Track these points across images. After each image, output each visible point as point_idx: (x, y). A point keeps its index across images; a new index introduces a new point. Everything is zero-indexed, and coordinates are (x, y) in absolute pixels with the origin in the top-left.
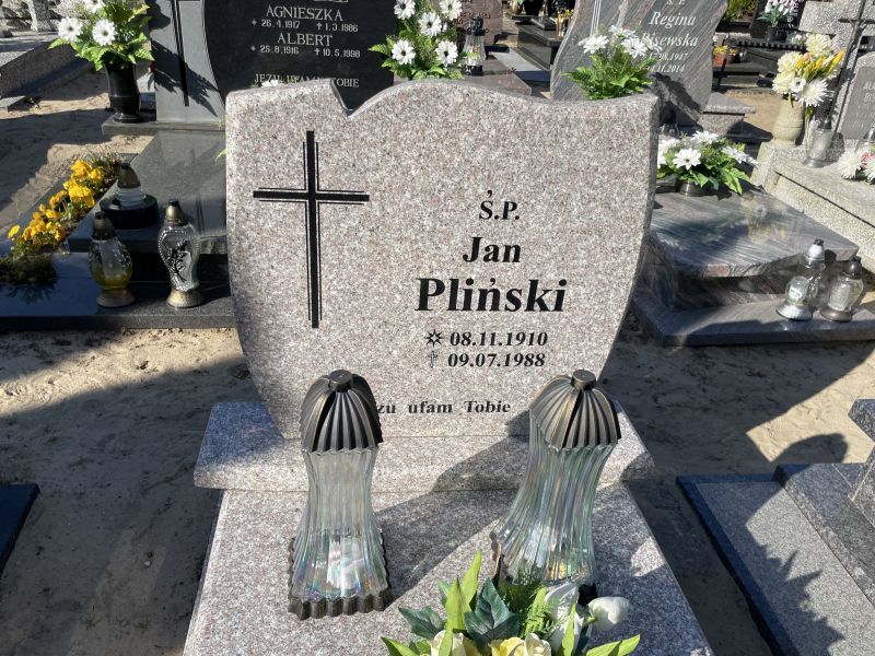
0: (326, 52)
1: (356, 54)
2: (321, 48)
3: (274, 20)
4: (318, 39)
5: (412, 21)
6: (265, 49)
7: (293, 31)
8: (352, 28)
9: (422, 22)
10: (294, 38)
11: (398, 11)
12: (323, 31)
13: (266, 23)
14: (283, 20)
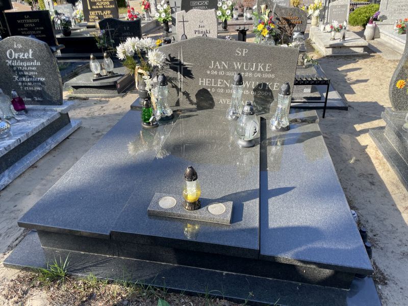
5: (221, 7)
9: (223, 7)
11: (218, 5)
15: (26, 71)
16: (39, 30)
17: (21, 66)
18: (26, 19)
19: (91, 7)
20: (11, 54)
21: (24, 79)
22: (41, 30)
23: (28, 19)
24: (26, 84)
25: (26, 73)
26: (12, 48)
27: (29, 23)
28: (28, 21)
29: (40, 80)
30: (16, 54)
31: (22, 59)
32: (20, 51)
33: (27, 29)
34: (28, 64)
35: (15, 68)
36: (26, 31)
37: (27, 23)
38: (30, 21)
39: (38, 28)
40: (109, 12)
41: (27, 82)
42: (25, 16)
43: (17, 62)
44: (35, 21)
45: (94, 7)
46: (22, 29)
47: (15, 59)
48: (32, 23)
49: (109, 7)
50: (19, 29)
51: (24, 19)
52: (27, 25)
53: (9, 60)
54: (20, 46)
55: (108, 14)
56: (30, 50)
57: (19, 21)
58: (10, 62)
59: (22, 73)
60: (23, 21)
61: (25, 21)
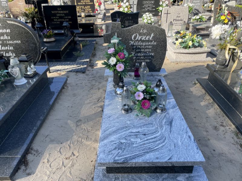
2: (150, 9)
3: (145, 6)
5: (162, 5)
6: (143, 10)
8: (154, 6)
9: (163, 5)
10: (147, 8)
11: (160, 4)
15: (143, 48)
16: (67, 18)
17: (140, 45)
18: (59, 10)
19: (77, 3)
20: (135, 37)
21: (139, 54)
22: (69, 19)
23: (60, 11)
24: (139, 58)
25: (142, 50)
26: (138, 33)
27: (61, 13)
28: (60, 12)
29: (151, 55)
30: (140, 37)
31: (144, 40)
32: (144, 34)
33: (58, 18)
34: (147, 44)
35: (135, 47)
36: (57, 19)
37: (59, 13)
40: (89, 7)
41: (140, 56)
43: (139, 42)
44: (65, 12)
45: (79, 4)
46: (54, 18)
47: (138, 40)
49: (89, 3)
50: (52, 18)
51: (57, 10)
52: (59, 15)
53: (133, 41)
54: (145, 31)
55: (88, 8)
56: (153, 34)
57: (53, 12)
58: (132, 43)
59: (139, 50)
60: (56, 12)
61: (57, 12)
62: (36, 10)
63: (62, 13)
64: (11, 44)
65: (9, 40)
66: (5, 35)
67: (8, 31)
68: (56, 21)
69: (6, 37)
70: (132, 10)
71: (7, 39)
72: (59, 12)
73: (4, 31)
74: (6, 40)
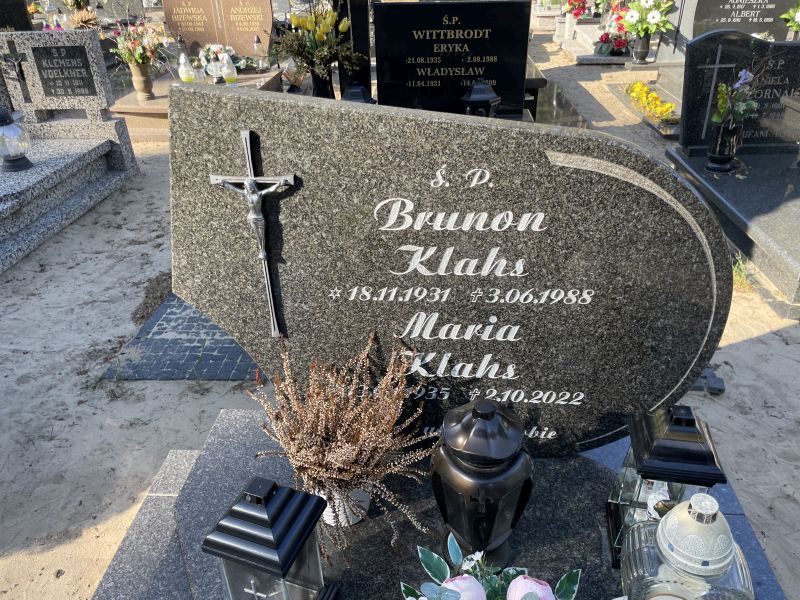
0: (755, 20)
1: (771, 20)
2: (753, 18)
4: (753, 13)
6: (723, 20)
7: (740, 10)
8: (772, 6)
10: (740, 14)
12: (756, 9)
13: (728, 7)
14: (736, 5)
16: (481, 65)
18: (448, 27)
22: (488, 65)
23: (454, 27)
27: (453, 41)
28: (450, 34)
33: (438, 60)
36: (433, 66)
37: (446, 41)
38: (459, 34)
39: (477, 59)
42: (446, 21)
44: (475, 34)
46: (421, 60)
48: (461, 41)
50: (410, 61)
51: (439, 25)
52: (443, 48)
57: (417, 35)
60: (431, 35)
61: (438, 35)
62: (345, 24)
63: (459, 41)
64: (515, 307)
65: (508, 284)
66: (494, 252)
67: (533, 221)
68: (425, 78)
69: (494, 264)
70: (674, 18)
71: (499, 273)
72: (445, 35)
73: (502, 220)
74: (489, 282)
